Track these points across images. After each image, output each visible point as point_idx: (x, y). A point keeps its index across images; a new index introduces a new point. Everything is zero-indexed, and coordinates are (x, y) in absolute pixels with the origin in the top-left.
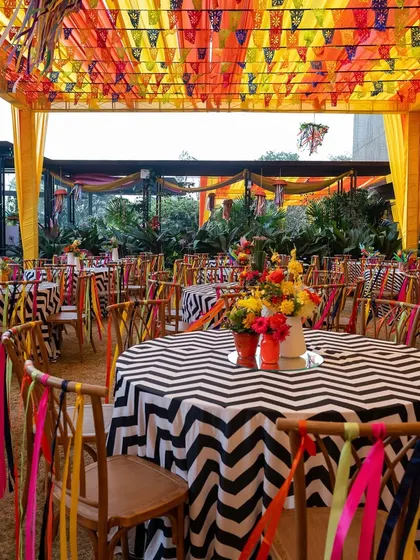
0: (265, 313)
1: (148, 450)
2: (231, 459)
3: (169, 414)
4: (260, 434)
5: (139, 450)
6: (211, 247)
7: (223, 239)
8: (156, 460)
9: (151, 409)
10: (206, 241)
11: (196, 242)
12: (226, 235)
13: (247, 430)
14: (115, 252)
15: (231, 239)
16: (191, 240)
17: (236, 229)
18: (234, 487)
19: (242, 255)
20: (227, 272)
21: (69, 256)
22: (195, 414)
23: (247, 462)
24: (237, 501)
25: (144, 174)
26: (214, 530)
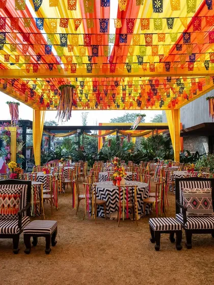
0: (118, 177)
1: (99, 198)
2: (112, 196)
3: (103, 191)
4: (116, 192)
5: (98, 198)
6: (104, 158)
7: (109, 155)
8: (101, 199)
9: (100, 191)
10: (102, 156)
11: (98, 156)
12: (110, 154)
13: (114, 192)
14: (70, 161)
15: (111, 155)
16: (96, 156)
17: (113, 151)
18: (113, 200)
19: (115, 162)
20: (111, 168)
21: (60, 163)
22: (107, 190)
23: (114, 197)
24: (113, 202)
25: (79, 131)
26: (110, 207)
